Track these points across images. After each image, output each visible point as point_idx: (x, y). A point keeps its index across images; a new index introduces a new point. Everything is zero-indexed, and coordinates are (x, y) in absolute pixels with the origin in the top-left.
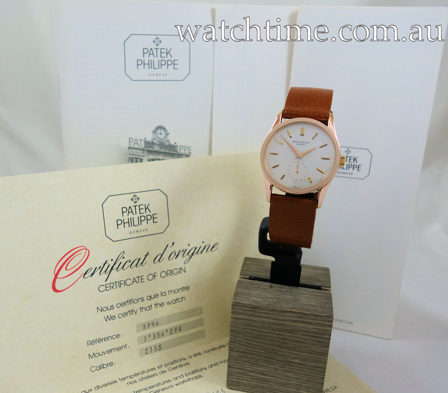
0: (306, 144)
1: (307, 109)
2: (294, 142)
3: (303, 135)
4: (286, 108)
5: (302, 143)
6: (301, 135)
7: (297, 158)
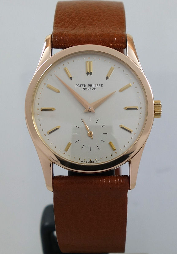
0: (97, 88)
1: (89, 31)
2: (78, 86)
3: (91, 73)
4: (57, 31)
5: (91, 87)
6: (88, 73)
7: (86, 112)
